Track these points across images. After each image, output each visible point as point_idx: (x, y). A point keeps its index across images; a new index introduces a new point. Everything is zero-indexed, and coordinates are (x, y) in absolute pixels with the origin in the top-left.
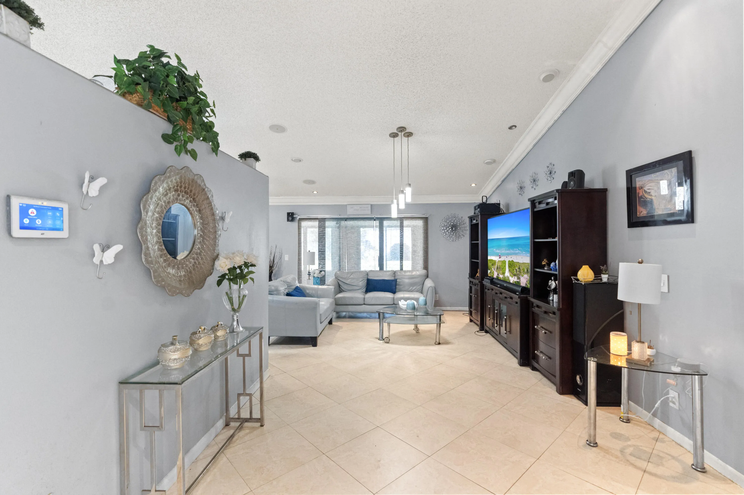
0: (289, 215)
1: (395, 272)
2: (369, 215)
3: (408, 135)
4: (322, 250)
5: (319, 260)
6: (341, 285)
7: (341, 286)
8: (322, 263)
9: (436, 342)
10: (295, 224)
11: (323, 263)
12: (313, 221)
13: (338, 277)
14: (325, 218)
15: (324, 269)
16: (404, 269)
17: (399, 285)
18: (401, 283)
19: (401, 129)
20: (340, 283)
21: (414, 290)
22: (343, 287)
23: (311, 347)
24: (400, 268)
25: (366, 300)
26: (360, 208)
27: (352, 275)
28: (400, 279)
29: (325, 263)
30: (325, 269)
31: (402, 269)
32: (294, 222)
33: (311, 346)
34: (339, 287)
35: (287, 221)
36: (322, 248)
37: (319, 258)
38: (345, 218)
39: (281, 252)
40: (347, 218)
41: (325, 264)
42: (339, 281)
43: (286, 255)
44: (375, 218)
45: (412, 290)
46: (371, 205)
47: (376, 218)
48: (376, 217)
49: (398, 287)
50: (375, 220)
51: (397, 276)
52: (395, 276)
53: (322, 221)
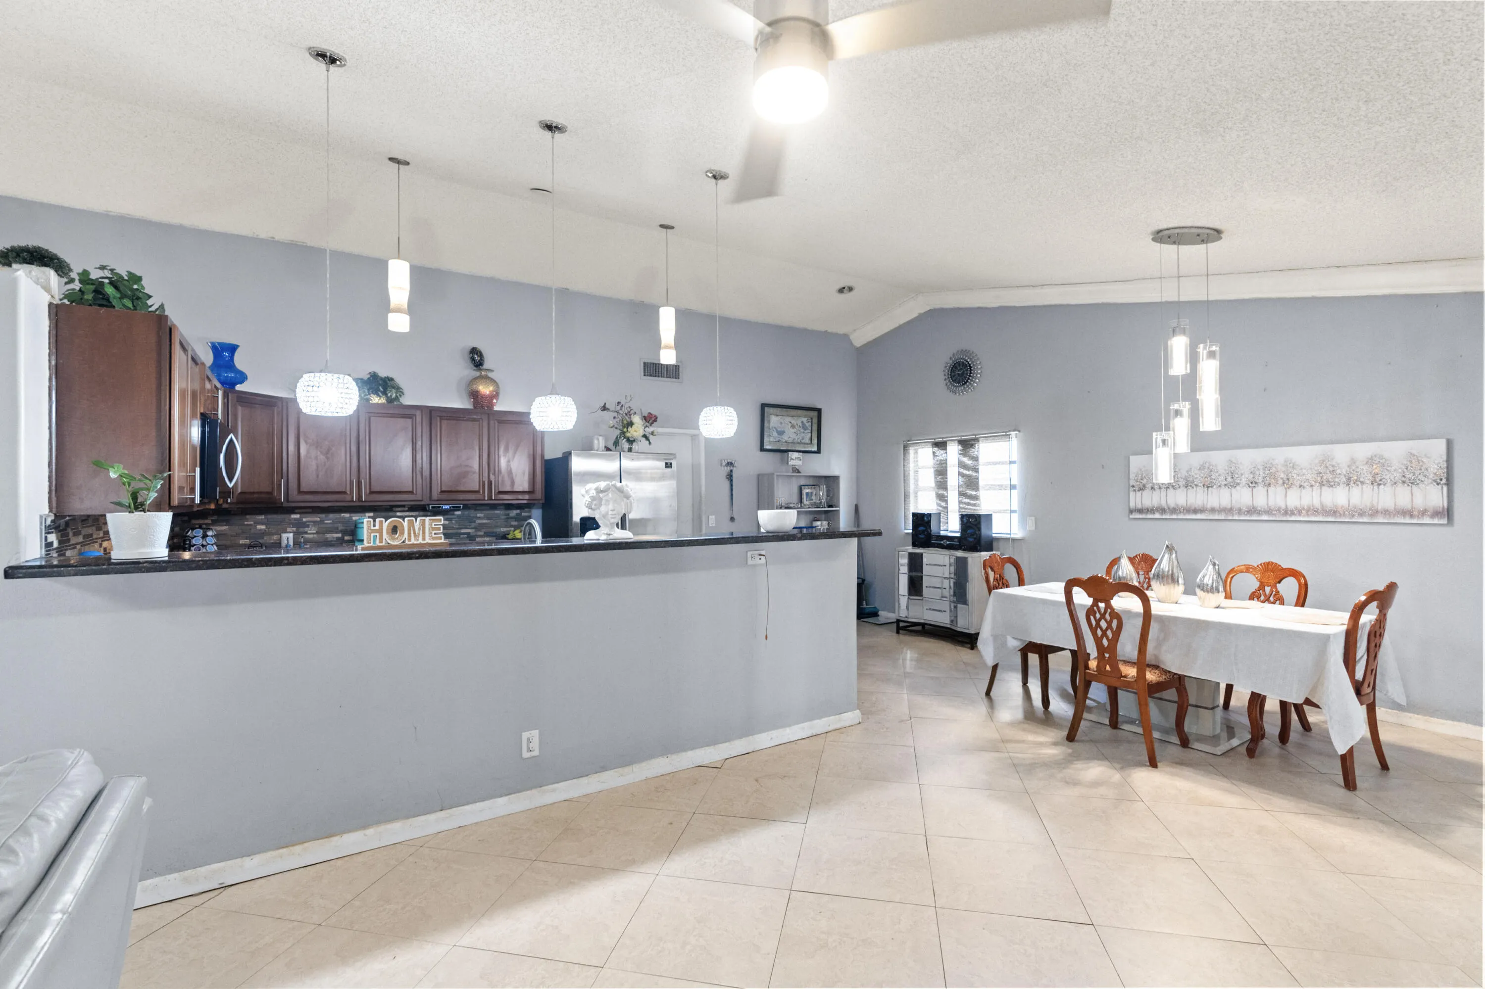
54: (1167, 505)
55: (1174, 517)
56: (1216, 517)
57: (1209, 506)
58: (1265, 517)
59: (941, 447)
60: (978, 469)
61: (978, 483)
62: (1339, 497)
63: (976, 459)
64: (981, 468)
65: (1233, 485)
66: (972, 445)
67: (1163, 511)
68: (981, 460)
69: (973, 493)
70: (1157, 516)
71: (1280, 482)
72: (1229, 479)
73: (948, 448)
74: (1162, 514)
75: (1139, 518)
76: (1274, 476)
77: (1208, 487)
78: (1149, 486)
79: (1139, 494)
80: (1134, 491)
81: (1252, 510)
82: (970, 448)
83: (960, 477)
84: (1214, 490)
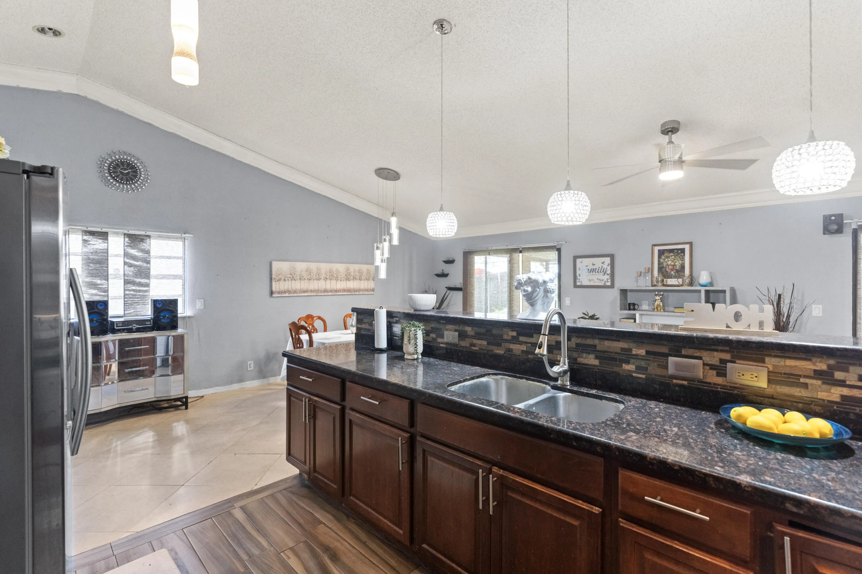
0: (829, 219)
32: (844, 235)
43: (814, 306)
54: (292, 289)
55: (295, 295)
56: (313, 294)
57: (310, 289)
58: (330, 294)
59: (98, 236)
60: (150, 261)
61: (149, 273)
62: (352, 285)
63: (148, 252)
64: (152, 261)
65: (319, 279)
66: (143, 239)
67: (289, 292)
68: (152, 254)
69: (143, 281)
70: (287, 295)
71: (335, 278)
72: (317, 277)
73: (110, 238)
74: (289, 294)
75: (278, 297)
76: (333, 276)
77: (309, 280)
78: (283, 278)
79: (278, 283)
80: (275, 281)
81: (326, 291)
82: (139, 241)
83: (126, 267)
84: (312, 281)
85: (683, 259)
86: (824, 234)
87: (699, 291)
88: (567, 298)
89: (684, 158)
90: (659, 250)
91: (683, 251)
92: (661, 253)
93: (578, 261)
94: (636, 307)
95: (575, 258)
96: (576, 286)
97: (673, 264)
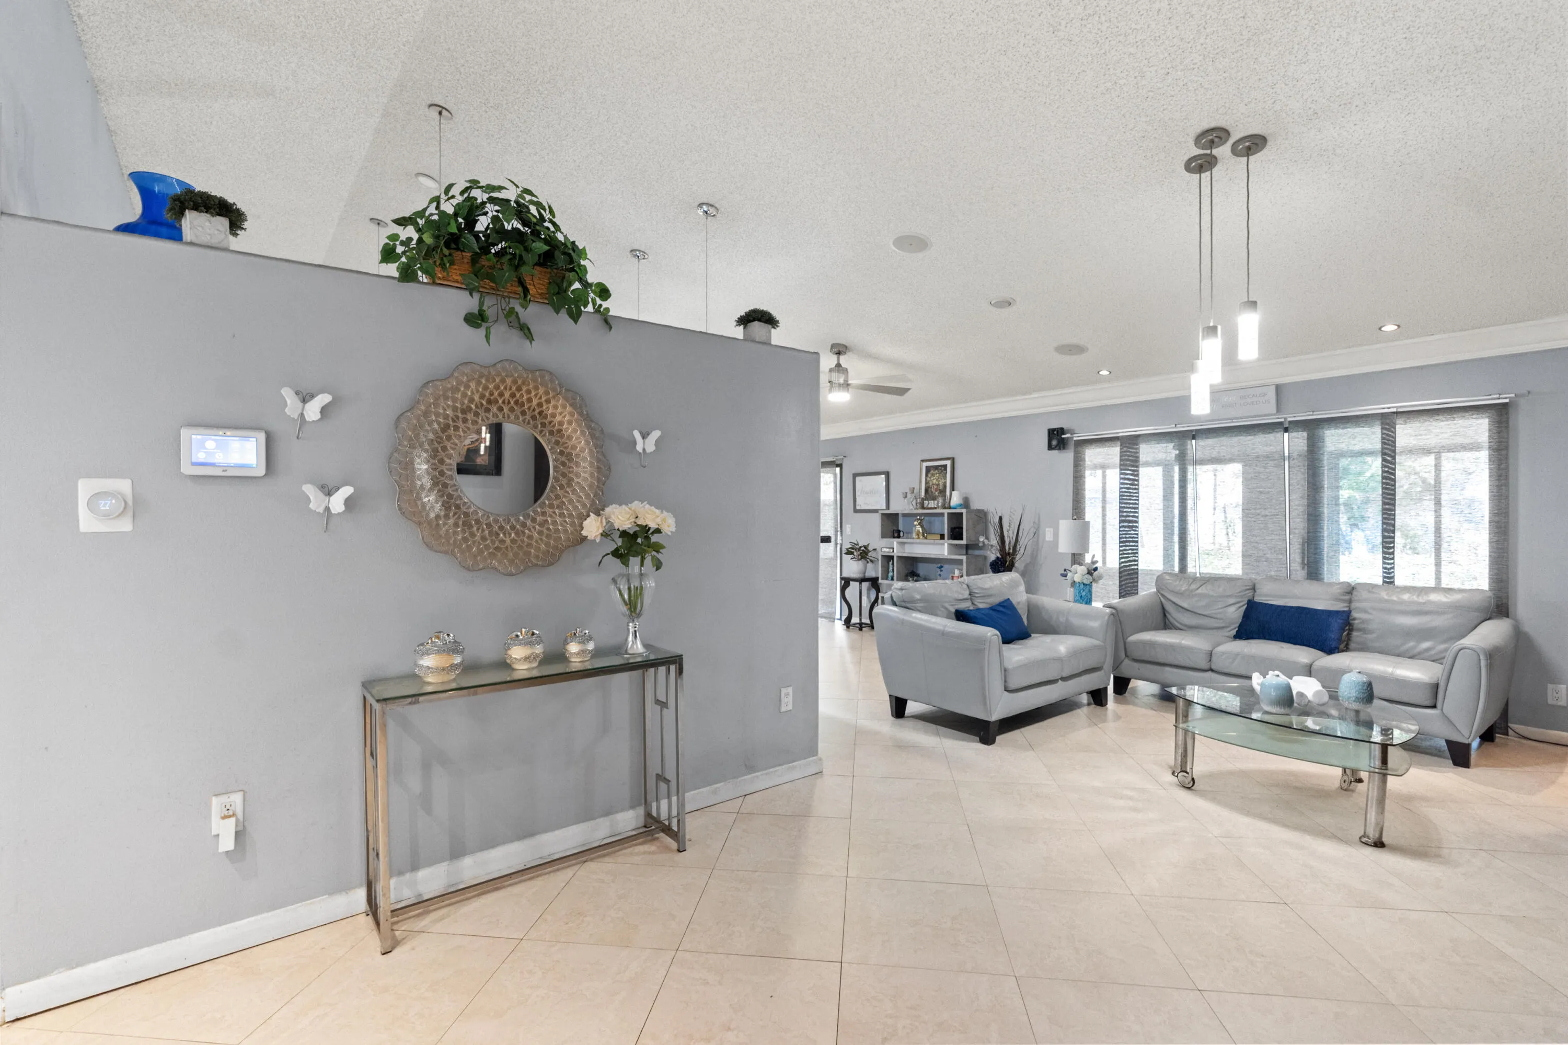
0: (1054, 433)
1: (1353, 588)
2: (1272, 415)
3: (1249, 148)
4: (1129, 516)
5: (1120, 542)
6: (1168, 613)
7: (1167, 615)
8: (1130, 552)
9: (1364, 836)
10: (1067, 456)
11: (1130, 549)
12: (1107, 444)
13: (1163, 589)
14: (1139, 436)
15: (1136, 567)
16: (1399, 581)
17: (1359, 630)
18: (1372, 626)
19: (1210, 137)
20: (1169, 607)
21: (1420, 653)
22: (1172, 617)
23: (973, 741)
24: (1384, 577)
25: (1214, 659)
26: (1242, 397)
27: (1203, 587)
28: (1366, 611)
29: (1137, 549)
30: (1137, 565)
31: (1389, 579)
32: (1067, 451)
33: (978, 738)
34: (1165, 615)
35: (1049, 450)
36: (1131, 512)
37: (1120, 538)
38: (1192, 431)
39: (1037, 521)
40: (1197, 431)
41: (1137, 553)
42: (1162, 599)
43: (1047, 529)
44: (1286, 425)
45: (1411, 654)
46: (1278, 388)
47: (1290, 422)
48: (1289, 419)
49: (1358, 636)
50: (1286, 430)
51: (1359, 601)
52: (1350, 601)
53: (1130, 444)
85: (945, 478)
86: (1050, 447)
87: (942, 514)
88: (848, 526)
89: (850, 382)
90: (926, 467)
91: (945, 466)
92: (928, 469)
93: (858, 479)
94: (901, 534)
95: (855, 475)
96: (856, 511)
97: (937, 483)
